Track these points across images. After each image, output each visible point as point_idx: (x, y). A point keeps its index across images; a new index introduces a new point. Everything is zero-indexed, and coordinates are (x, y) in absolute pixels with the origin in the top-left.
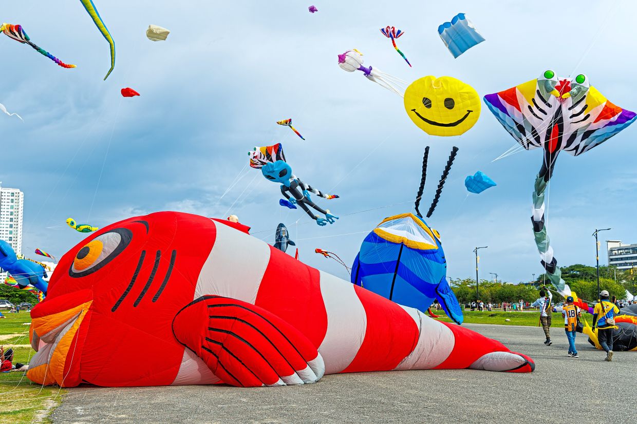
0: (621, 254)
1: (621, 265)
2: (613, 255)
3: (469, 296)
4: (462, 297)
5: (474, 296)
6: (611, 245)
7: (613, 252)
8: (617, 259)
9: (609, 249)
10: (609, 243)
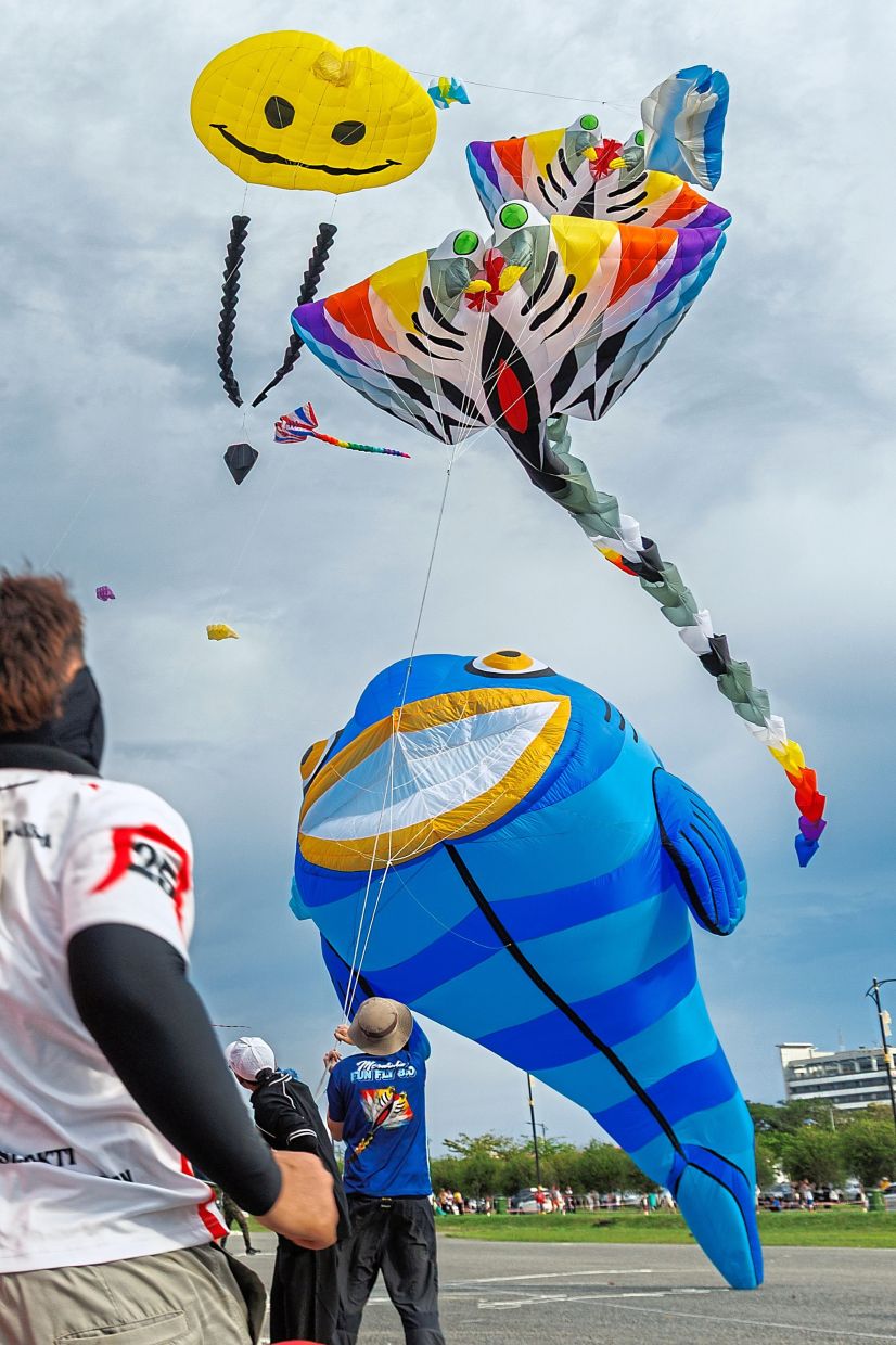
0: (814, 1076)
1: (843, 1099)
2: (796, 1080)
3: (497, 1178)
4: (480, 1181)
5: (512, 1178)
6: (789, 1056)
7: (797, 1071)
8: (807, 1089)
9: (785, 1065)
10: (783, 1050)
